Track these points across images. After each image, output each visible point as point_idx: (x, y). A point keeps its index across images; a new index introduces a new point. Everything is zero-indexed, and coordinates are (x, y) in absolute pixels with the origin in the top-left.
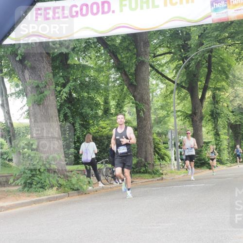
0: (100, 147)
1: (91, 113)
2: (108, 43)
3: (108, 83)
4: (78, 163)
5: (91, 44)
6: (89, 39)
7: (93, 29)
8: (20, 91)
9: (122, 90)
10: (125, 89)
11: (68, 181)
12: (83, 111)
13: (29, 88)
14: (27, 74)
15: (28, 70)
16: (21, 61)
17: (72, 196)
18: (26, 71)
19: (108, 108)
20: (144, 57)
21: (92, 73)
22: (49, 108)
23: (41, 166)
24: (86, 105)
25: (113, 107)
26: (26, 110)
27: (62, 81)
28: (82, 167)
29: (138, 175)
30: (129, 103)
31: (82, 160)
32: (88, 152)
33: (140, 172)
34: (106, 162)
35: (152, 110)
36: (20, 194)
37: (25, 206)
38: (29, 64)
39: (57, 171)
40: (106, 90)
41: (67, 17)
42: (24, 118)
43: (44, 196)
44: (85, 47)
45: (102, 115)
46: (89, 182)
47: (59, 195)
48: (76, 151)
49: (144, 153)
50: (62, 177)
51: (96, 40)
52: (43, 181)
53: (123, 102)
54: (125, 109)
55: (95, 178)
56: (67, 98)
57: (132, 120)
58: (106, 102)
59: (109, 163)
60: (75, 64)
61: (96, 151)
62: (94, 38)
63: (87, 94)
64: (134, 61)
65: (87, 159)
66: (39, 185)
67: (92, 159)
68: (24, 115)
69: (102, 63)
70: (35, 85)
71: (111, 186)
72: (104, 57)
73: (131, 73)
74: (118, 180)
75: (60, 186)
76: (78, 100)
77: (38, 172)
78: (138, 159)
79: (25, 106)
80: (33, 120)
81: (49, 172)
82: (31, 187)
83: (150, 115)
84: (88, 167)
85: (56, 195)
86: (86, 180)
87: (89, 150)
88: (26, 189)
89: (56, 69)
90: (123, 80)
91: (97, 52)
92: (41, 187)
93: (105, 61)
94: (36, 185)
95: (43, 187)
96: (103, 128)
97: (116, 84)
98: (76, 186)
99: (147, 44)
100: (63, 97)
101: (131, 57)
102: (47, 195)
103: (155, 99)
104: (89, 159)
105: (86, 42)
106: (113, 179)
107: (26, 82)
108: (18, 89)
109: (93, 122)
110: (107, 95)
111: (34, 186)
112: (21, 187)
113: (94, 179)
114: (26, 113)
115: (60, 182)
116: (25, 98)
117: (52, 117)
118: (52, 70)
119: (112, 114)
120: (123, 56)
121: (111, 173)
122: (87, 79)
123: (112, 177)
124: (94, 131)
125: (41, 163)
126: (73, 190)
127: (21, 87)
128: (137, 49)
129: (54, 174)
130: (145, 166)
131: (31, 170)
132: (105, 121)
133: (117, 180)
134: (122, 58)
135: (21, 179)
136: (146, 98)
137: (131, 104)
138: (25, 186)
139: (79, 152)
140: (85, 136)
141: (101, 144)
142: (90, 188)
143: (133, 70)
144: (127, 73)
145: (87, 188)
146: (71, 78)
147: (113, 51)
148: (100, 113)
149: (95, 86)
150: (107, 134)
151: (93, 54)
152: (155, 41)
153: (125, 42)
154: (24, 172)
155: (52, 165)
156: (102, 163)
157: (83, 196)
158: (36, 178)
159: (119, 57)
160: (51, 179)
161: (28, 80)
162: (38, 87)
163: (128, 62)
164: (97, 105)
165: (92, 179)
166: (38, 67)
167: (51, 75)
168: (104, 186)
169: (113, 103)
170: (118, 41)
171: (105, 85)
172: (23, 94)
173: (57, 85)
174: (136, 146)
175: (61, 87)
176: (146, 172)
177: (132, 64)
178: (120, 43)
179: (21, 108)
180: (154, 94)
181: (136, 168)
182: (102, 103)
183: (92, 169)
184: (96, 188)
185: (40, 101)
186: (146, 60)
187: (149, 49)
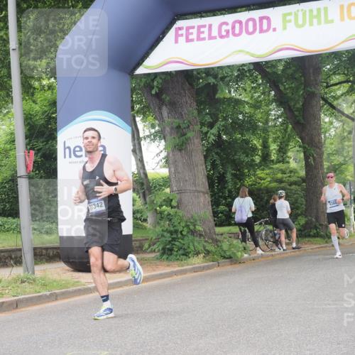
0: (257, 203)
1: (246, 159)
2: (267, 70)
3: (267, 122)
4: (230, 225)
5: (246, 72)
6: (243, 65)
7: (248, 52)
8: (155, 132)
9: (286, 130)
10: (289, 129)
11: (218, 246)
12: (236, 157)
13: (168, 129)
14: (165, 111)
15: (166, 105)
16: (158, 96)
17: (223, 266)
18: (164, 108)
19: (267, 154)
20: (315, 87)
21: (247, 109)
22: (193, 154)
23: (183, 227)
24: (239, 150)
25: (274, 151)
26: (164, 157)
27: (208, 119)
28: (236, 229)
29: (307, 239)
30: (295, 147)
31: (236, 220)
32: (243, 210)
33: (309, 236)
34: (266, 223)
35: (325, 156)
36: (158, 262)
37: (164, 278)
38: (168, 98)
39: (203, 233)
40: (265, 130)
41: (215, 38)
42: (161, 167)
43: (188, 265)
44: (238, 76)
45: (260, 162)
46: (245, 249)
47: (206, 264)
48: (227, 209)
49: (315, 211)
50: (210, 241)
51: (252, 67)
52: (186, 247)
53: (287, 145)
54: (290, 154)
55: (252, 243)
56: (215, 141)
57: (298, 169)
58: (265, 146)
59: (269, 224)
60: (224, 98)
61: (253, 208)
62: (250, 63)
63: (240, 136)
64: (301, 92)
65: (242, 219)
66: (181, 252)
67: (249, 218)
68: (161, 164)
69: (259, 96)
70: (175, 125)
71: (273, 253)
72: (261, 88)
73: (298, 108)
74: (282, 246)
75: (208, 253)
76: (229, 143)
77: (179, 236)
78: (307, 219)
79: (162, 151)
80: (173, 169)
81: (194, 235)
82: (171, 254)
83: (322, 162)
84: (242, 228)
85: (202, 265)
86: (241, 245)
87: (244, 207)
88: (165, 257)
89: (201, 105)
90: (287, 118)
91: (252, 82)
92: (183, 255)
93: (263, 93)
94: (177, 251)
95: (186, 254)
96: (261, 179)
97: (278, 123)
98: (228, 254)
99: (318, 70)
100: (211, 140)
101: (297, 88)
102: (191, 265)
103: (328, 141)
104: (245, 218)
105: (239, 70)
106: (274, 245)
107: (163, 121)
108: (153, 131)
109: (249, 171)
110: (267, 137)
111: (175, 253)
112: (158, 254)
113: (250, 244)
114: (163, 161)
115: (207, 248)
116: (163, 141)
117: (197, 166)
118: (197, 105)
119: (273, 161)
120: (287, 86)
121: (272, 237)
122: (241, 117)
123: (274, 242)
124: (250, 183)
125: (183, 224)
126: (224, 258)
127: (157, 128)
128: (304, 77)
129: (200, 238)
130: (316, 228)
131: (171, 233)
132: (263, 170)
133: (279, 246)
134: (285, 89)
135: (158, 244)
136: (317, 140)
137: (297, 148)
138: (163, 254)
139: (231, 210)
140: (239, 189)
141: (259, 200)
142: (246, 255)
143: (299, 105)
144: (292, 108)
145: (242, 256)
146: (220, 116)
147: (274, 81)
148: (257, 159)
149: (250, 125)
150: (266, 187)
151: (248, 84)
152: (328, 67)
153: (290, 68)
154: (163, 236)
155: (197, 227)
156: (261, 224)
157: (237, 266)
158: (177, 243)
159: (282, 88)
160: (196, 244)
161: (166, 119)
162: (179, 127)
163: (293, 94)
164: (254, 149)
165: (248, 245)
166: (178, 102)
167: (195, 112)
168: (263, 253)
169: (274, 147)
170: (281, 68)
171: (263, 124)
172: (160, 136)
173: (202, 124)
174: (305, 203)
175: (208, 127)
176: (317, 235)
177: (299, 96)
178: (283, 70)
179: (158, 155)
180: (327, 135)
181: (304, 230)
182: (260, 147)
183: (247, 231)
184: (253, 256)
185: (182, 145)
186: (317, 92)
187: (320, 78)
